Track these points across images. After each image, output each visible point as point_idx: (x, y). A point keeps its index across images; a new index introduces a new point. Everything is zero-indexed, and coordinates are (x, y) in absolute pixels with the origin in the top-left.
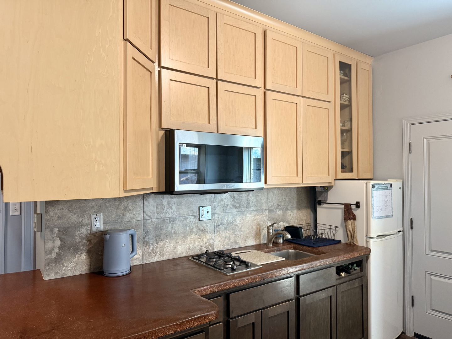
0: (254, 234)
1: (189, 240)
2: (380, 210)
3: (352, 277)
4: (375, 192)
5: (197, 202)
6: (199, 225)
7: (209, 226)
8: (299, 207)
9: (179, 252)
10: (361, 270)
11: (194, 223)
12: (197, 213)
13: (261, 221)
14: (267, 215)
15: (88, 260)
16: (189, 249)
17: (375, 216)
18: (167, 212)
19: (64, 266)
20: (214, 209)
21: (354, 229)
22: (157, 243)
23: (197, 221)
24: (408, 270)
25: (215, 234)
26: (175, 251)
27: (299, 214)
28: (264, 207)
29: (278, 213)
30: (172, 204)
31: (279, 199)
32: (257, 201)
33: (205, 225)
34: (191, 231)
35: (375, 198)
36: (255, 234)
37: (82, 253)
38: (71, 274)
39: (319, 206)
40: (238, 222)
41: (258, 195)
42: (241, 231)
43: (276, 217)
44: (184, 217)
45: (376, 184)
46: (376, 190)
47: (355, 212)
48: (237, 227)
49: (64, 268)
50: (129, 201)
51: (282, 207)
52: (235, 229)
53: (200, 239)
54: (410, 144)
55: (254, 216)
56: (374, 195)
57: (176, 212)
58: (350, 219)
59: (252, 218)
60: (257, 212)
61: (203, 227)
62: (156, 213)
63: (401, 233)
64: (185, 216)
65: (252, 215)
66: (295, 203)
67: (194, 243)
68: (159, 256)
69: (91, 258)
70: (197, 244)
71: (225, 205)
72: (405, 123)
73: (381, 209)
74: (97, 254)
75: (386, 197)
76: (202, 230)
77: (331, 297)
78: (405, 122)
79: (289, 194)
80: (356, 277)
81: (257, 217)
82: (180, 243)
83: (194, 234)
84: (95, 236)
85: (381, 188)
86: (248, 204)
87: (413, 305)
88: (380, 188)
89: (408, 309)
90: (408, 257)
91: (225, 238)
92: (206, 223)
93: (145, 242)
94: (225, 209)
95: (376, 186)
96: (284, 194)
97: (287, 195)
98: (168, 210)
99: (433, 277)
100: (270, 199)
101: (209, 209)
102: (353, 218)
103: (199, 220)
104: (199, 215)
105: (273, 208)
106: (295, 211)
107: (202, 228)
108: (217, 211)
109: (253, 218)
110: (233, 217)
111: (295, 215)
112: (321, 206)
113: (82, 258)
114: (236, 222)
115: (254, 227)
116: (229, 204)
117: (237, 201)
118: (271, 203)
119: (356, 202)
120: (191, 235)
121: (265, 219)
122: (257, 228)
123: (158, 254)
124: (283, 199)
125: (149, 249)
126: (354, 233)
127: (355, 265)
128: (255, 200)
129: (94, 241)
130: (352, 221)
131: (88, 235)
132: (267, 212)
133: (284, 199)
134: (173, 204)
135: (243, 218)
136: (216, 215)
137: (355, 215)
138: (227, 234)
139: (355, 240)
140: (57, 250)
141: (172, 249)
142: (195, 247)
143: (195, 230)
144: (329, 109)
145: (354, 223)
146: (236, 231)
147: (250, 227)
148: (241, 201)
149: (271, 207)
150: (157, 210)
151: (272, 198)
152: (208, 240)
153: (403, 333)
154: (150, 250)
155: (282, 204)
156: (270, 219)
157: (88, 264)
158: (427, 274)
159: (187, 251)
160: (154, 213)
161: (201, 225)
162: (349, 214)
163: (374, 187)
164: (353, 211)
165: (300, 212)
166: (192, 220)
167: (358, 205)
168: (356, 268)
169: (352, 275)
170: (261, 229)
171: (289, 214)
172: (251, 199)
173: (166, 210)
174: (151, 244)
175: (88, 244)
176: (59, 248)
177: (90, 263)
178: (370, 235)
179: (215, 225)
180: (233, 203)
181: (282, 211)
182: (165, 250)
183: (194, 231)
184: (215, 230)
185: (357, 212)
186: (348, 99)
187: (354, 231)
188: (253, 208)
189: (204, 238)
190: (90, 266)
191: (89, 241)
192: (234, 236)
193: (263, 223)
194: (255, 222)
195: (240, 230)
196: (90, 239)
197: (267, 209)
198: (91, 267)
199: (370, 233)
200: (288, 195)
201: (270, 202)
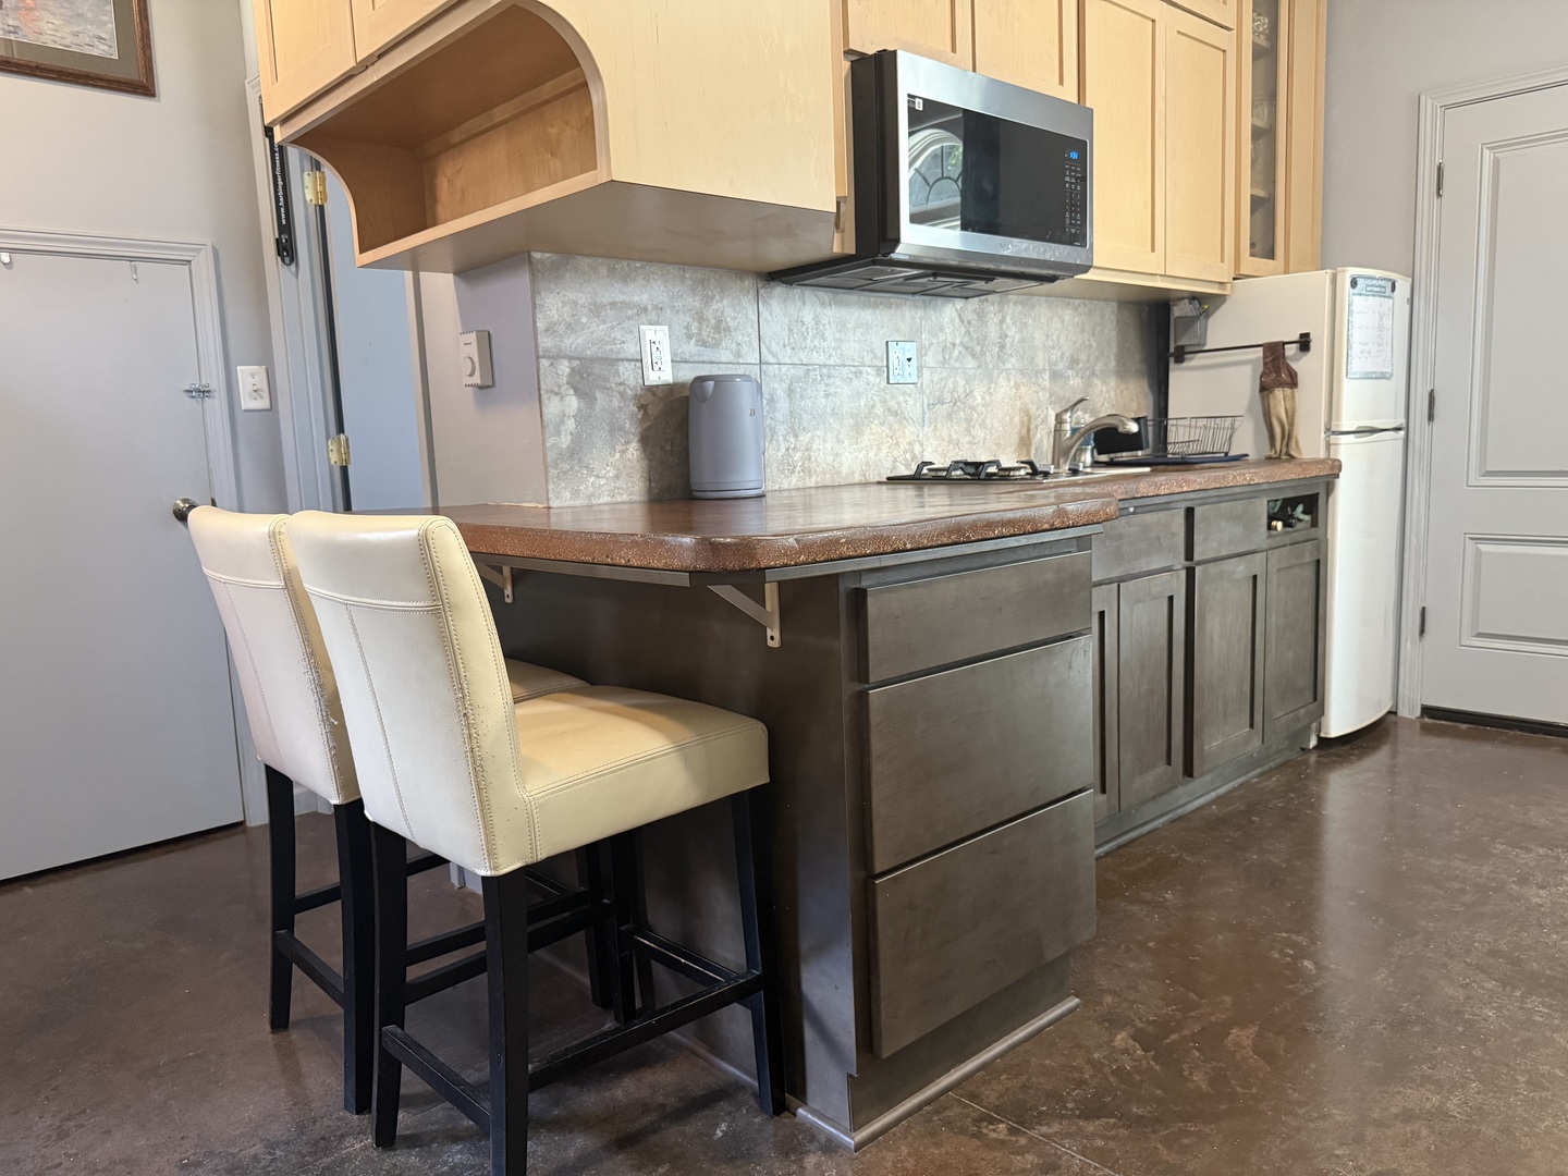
0: (1015, 440)
1: (866, 439)
2: (1366, 355)
3: (1298, 536)
4: (1356, 299)
5: (883, 327)
6: (888, 397)
7: (911, 401)
8: (1122, 373)
9: (844, 470)
10: (1314, 524)
11: (876, 388)
12: (882, 361)
13: (1032, 404)
14: (1047, 386)
15: (645, 464)
16: (867, 464)
17: (1354, 370)
18: (815, 347)
19: (591, 471)
20: (921, 353)
21: (1291, 415)
22: (796, 436)
23: (884, 383)
24: (1414, 538)
25: (926, 429)
26: (836, 464)
27: (1122, 392)
28: (1040, 361)
29: (1072, 383)
30: (824, 325)
31: (1076, 342)
32: (1022, 340)
33: (901, 399)
34: (870, 413)
35: (1355, 319)
36: (1018, 440)
37: (628, 443)
38: (609, 499)
39: (1178, 366)
40: (979, 400)
41: (1026, 323)
42: (986, 428)
43: (1067, 395)
44: (853, 369)
45: (1361, 277)
46: (1360, 295)
47: (1294, 366)
48: (976, 416)
49: (592, 479)
50: (725, 302)
51: (1081, 365)
52: (972, 419)
53: (891, 438)
54: (1440, 169)
55: (1017, 387)
56: (1355, 308)
57: (834, 348)
58: (1282, 385)
59: (1011, 390)
60: (1023, 374)
61: (898, 403)
62: (788, 348)
63: (1402, 433)
64: (854, 366)
65: (1012, 384)
66: (1113, 358)
67: (879, 449)
68: (802, 474)
69: (650, 460)
70: (884, 451)
71: (948, 345)
72: (1427, 104)
73: (1369, 353)
74: (662, 448)
75: (1381, 317)
76: (895, 414)
77: (1255, 577)
78: (1429, 101)
79: (1099, 329)
80: (1305, 538)
81: (1023, 390)
82: (847, 442)
83: (876, 422)
84: (654, 395)
85: (1371, 291)
86: (1002, 347)
87: (1422, 631)
88: (1369, 289)
89: (1409, 646)
90: (1415, 503)
91: (950, 442)
92: (904, 394)
93: (768, 430)
94: (947, 357)
95: (1361, 282)
96: (1087, 327)
97: (1094, 330)
98: (816, 343)
99: (1484, 548)
100: (1055, 337)
101: (910, 349)
102: (1289, 380)
103: (888, 383)
104: (887, 366)
105: (1061, 366)
106: (1113, 382)
107: (896, 406)
108: (929, 360)
109: (1014, 391)
110: (968, 383)
111: (1112, 394)
112: (1185, 364)
113: (630, 456)
114: (975, 399)
115: (1017, 420)
116: (958, 342)
117: (975, 337)
118: (1055, 351)
119: (1301, 335)
120: (872, 423)
121: (1042, 398)
122: (1022, 423)
123: (798, 469)
124: (1084, 342)
125: (778, 450)
126: (1291, 424)
127: (1300, 508)
128: (1017, 337)
129: (654, 411)
130: (1288, 391)
131: (639, 392)
132: (1047, 376)
133: (1087, 343)
134: (827, 326)
135: (989, 388)
136: (926, 373)
137: (1296, 374)
138: (953, 432)
139: (1293, 444)
140: (571, 424)
141: (830, 459)
142: (880, 461)
143: (879, 410)
144: (1228, 53)
145: (1293, 397)
146: (974, 427)
147: (1007, 418)
148: (986, 337)
149: (1056, 364)
150: (791, 340)
151: (1058, 337)
152: (910, 444)
153: (1392, 713)
154: (780, 454)
155: (1083, 357)
156: (1053, 399)
157: (645, 475)
158: (1468, 540)
159: (864, 468)
160: (785, 346)
161: (893, 397)
162: (1278, 372)
163: (1356, 283)
164: (1288, 362)
165: (1123, 387)
166: (872, 379)
167: (1304, 343)
168: (1302, 516)
169: (1297, 531)
170: (1032, 426)
171: (1097, 390)
172: (1009, 334)
173: (812, 341)
174: (781, 438)
175: (640, 416)
176: (576, 421)
177: (649, 472)
178: (1338, 426)
179: (926, 401)
180: (966, 339)
181: (1082, 378)
182: (813, 459)
183: (876, 414)
184: (924, 418)
185: (1302, 365)
186: (1265, 29)
187: (1293, 419)
188: (1014, 360)
189: (900, 437)
190: (650, 481)
191: (642, 407)
192: (969, 439)
193: (1038, 408)
194: (1018, 403)
195: (983, 425)
196: (644, 402)
197: (1047, 367)
198: (653, 485)
199: (1338, 419)
200: (1096, 333)
201: (1053, 348)
